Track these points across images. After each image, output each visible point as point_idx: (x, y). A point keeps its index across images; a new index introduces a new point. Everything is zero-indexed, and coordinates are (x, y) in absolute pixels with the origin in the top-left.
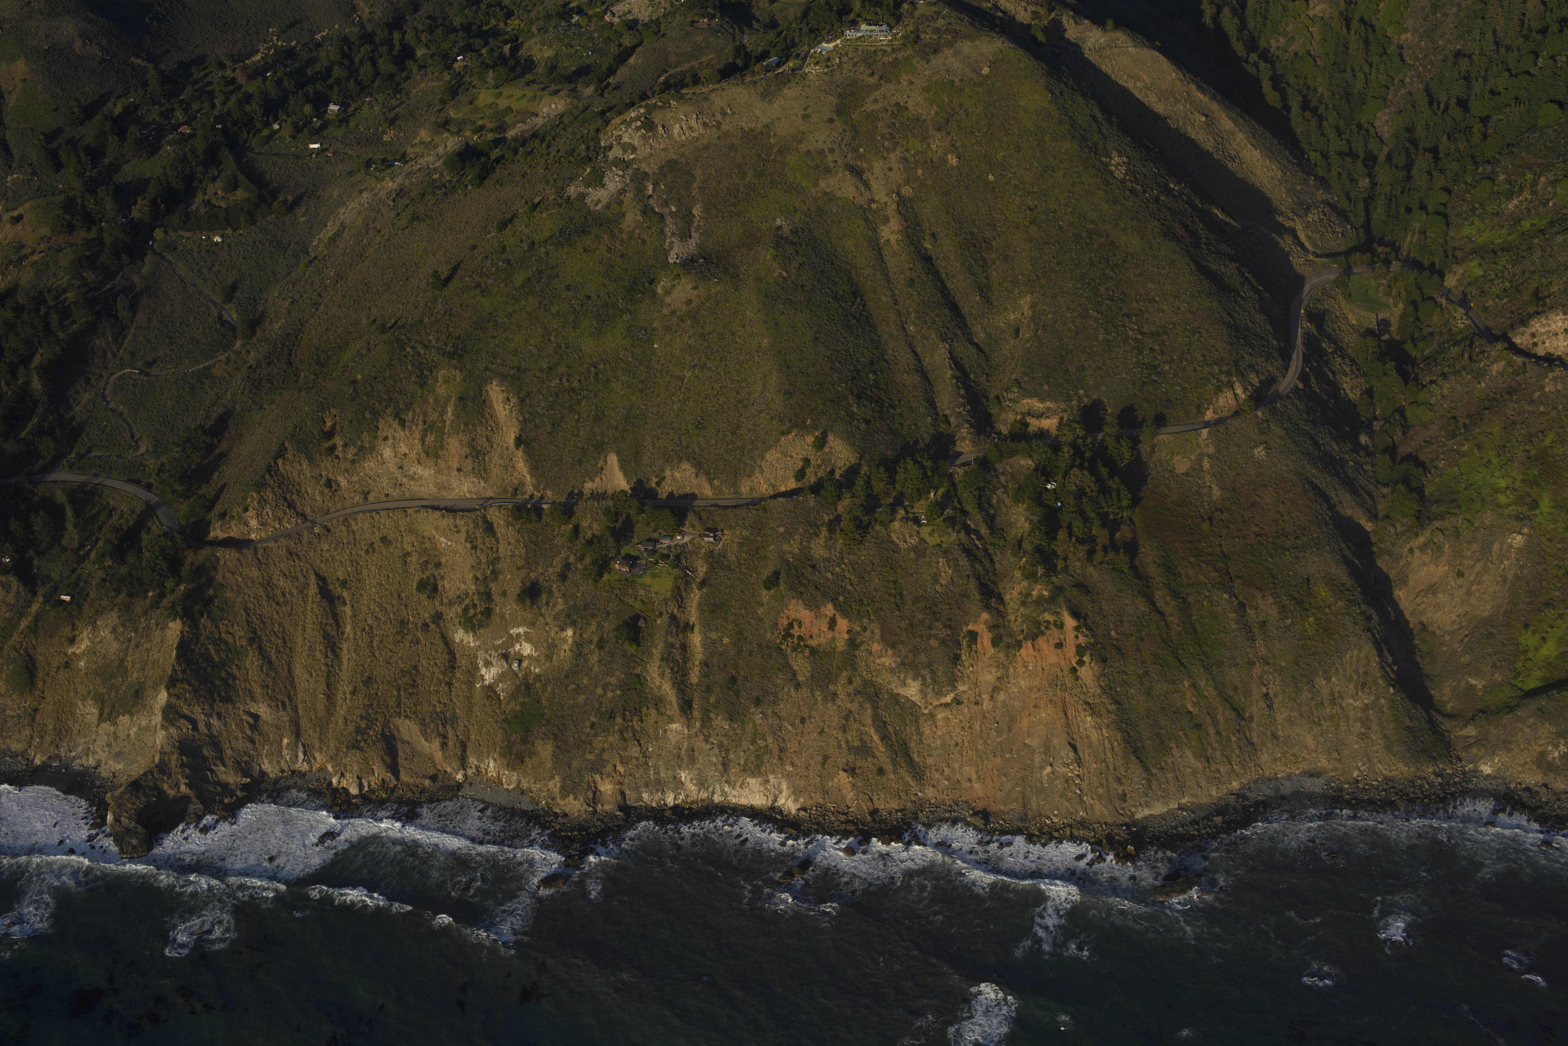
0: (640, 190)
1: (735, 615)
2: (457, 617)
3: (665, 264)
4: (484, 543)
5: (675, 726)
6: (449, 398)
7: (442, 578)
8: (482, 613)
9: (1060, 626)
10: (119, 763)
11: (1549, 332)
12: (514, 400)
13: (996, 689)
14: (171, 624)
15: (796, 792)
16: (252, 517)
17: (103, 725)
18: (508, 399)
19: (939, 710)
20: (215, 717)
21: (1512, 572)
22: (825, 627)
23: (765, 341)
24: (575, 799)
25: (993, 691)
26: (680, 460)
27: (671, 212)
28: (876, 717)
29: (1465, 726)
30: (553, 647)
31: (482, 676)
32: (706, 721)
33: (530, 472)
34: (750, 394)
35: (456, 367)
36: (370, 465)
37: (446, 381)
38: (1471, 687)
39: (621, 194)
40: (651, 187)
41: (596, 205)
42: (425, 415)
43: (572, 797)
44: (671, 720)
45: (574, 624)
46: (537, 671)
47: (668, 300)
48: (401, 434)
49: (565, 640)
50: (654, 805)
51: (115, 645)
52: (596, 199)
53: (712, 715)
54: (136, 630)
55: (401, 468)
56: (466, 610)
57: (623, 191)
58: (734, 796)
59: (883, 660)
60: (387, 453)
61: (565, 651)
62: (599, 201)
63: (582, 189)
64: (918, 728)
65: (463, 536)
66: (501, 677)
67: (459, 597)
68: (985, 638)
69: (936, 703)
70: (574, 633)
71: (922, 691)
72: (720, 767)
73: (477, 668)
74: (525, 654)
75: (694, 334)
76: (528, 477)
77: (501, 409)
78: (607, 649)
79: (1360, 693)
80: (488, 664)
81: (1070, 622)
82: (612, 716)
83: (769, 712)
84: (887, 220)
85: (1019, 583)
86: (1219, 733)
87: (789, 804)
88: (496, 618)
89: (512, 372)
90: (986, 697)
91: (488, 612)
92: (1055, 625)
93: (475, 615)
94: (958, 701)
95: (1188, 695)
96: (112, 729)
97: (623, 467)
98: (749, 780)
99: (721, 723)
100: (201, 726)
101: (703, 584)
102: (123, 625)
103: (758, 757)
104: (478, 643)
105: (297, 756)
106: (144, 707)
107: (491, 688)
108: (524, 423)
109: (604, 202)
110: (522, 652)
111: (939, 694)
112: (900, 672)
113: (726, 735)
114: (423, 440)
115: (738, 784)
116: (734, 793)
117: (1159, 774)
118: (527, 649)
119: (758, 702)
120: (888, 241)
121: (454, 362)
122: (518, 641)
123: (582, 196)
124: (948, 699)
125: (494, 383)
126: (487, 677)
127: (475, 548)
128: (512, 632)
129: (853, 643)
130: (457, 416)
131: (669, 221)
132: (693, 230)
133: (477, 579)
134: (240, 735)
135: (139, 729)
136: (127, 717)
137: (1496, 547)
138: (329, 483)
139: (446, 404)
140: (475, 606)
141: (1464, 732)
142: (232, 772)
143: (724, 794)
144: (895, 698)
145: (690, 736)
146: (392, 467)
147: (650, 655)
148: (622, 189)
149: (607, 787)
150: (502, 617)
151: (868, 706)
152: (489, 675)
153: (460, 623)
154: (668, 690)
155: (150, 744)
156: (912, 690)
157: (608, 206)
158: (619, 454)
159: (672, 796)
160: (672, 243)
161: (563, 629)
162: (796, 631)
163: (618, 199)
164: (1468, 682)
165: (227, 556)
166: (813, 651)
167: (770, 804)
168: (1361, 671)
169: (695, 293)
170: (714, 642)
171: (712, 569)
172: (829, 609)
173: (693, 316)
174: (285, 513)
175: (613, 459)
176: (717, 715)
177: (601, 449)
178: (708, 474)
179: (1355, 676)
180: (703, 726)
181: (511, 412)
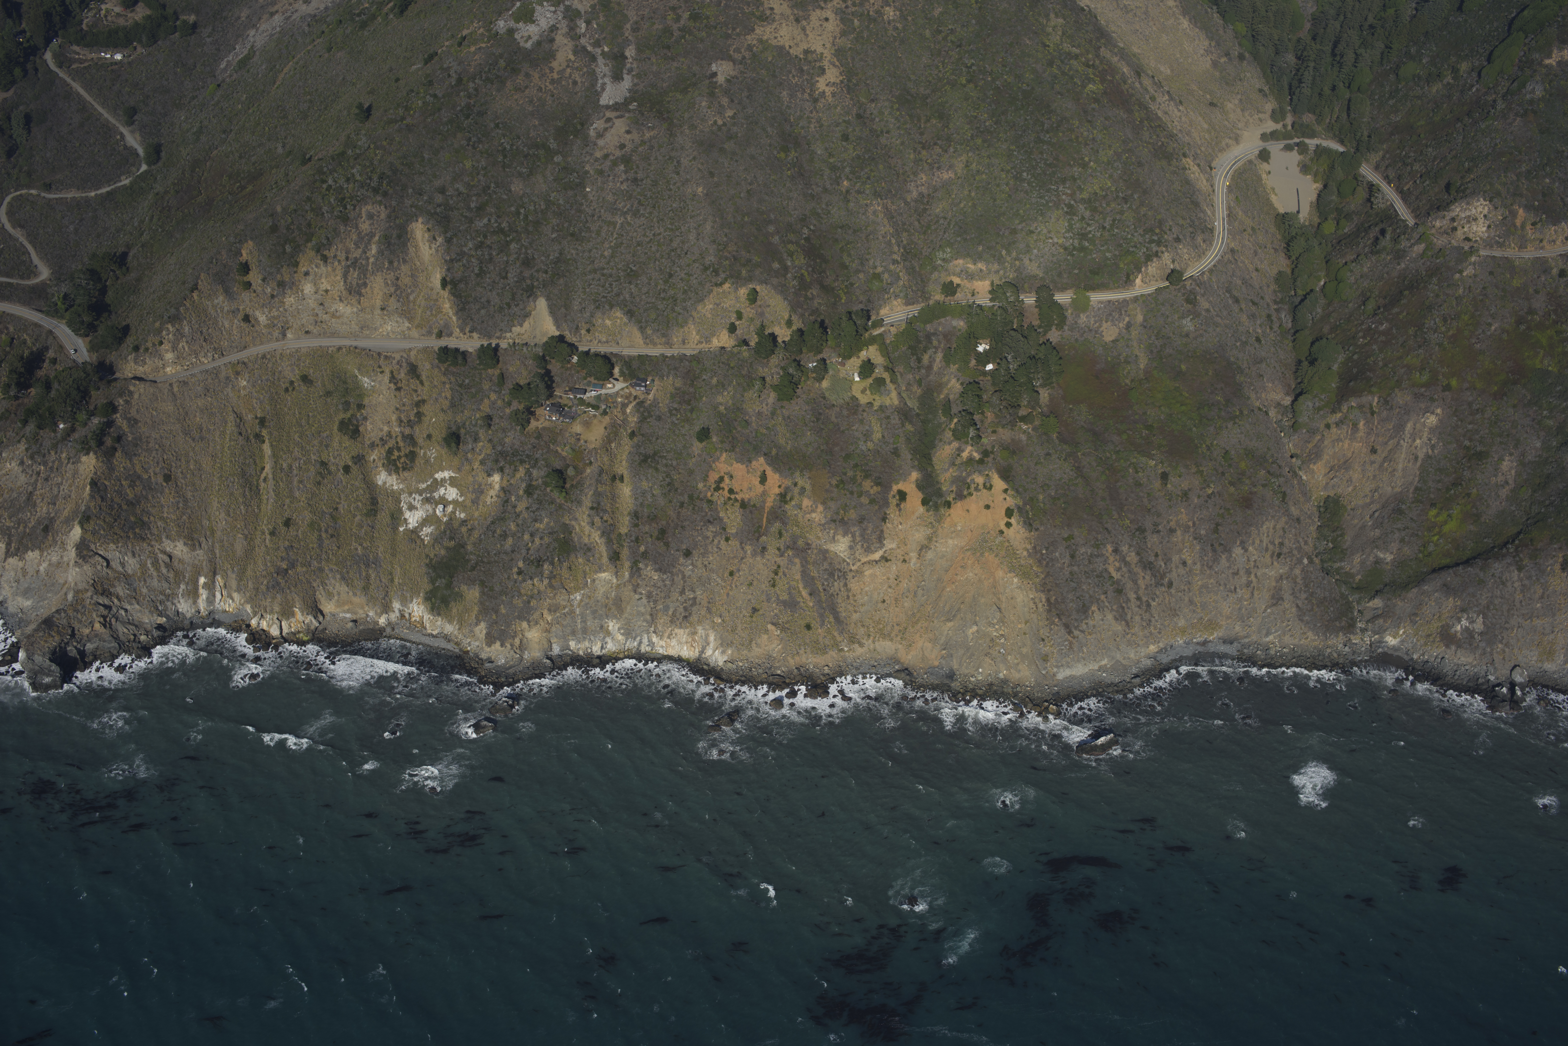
0: (572, 28)
1: (666, 465)
2: (379, 458)
3: (597, 107)
4: (408, 385)
5: (604, 575)
6: (372, 235)
7: (365, 419)
8: (406, 456)
9: (989, 487)
10: (28, 599)
11: (1469, 216)
12: (440, 240)
13: (923, 548)
14: (84, 459)
15: (724, 644)
16: (167, 351)
17: (11, 560)
18: (434, 238)
19: (866, 567)
20: (130, 554)
21: (1424, 450)
22: (756, 481)
23: (700, 189)
24: (502, 645)
25: (921, 550)
26: (612, 307)
27: (603, 52)
28: (804, 573)
29: (1372, 598)
30: (480, 491)
31: (406, 520)
32: (635, 570)
33: (456, 314)
34: (683, 242)
35: (380, 203)
36: (290, 300)
37: (370, 216)
38: (1378, 561)
39: (552, 31)
40: (584, 25)
41: (527, 41)
42: (348, 252)
43: (498, 644)
44: (601, 569)
45: (501, 470)
46: (463, 516)
47: (601, 142)
48: (323, 269)
49: (491, 486)
50: (581, 653)
51: (23, 479)
52: (526, 34)
53: (641, 565)
54: (45, 464)
55: (321, 304)
56: (390, 452)
57: (553, 29)
58: (662, 647)
59: (814, 515)
60: (308, 288)
61: (492, 496)
62: (529, 37)
63: (512, 24)
64: (846, 585)
65: (387, 377)
66: (424, 522)
67: (382, 439)
68: (915, 498)
69: (864, 560)
70: (502, 479)
71: (851, 548)
72: (648, 617)
73: (400, 511)
74: (450, 499)
75: (627, 179)
76: (454, 318)
77: (427, 248)
78: (535, 496)
79: (1275, 563)
80: (411, 508)
81: (999, 484)
82: (539, 563)
83: (699, 564)
84: (822, 71)
85: (950, 444)
86: (1138, 598)
87: (717, 657)
88: (419, 461)
89: (438, 210)
90: (914, 555)
91: (412, 456)
92: (985, 486)
93: (399, 457)
94: (885, 559)
95: (1111, 559)
96: (21, 564)
97: (552, 312)
98: (676, 630)
99: (650, 572)
100: (115, 564)
101: (632, 435)
102: (32, 458)
103: (685, 609)
104: (401, 486)
105: (214, 596)
106: (55, 542)
107: (415, 531)
108: (450, 264)
109: (535, 38)
110: (447, 497)
111: (868, 550)
112: (829, 529)
113: (654, 586)
114: (345, 276)
115: (666, 635)
116: (662, 643)
117: (1081, 636)
118: (452, 493)
119: (688, 554)
120: (824, 92)
121: (379, 198)
122: (442, 486)
123: (511, 32)
124: (877, 556)
125: (420, 220)
126: (411, 520)
127: (398, 389)
128: (436, 476)
129: (783, 497)
130: (381, 252)
131: (600, 61)
132: (625, 71)
133: (401, 421)
134: (155, 574)
135: (50, 565)
136: (37, 553)
137: (1409, 426)
138: (247, 319)
139: (369, 241)
140: (399, 449)
141: (1371, 604)
142: (147, 611)
143: (651, 644)
144: (824, 553)
145: (618, 586)
146: (312, 303)
147: (579, 503)
148: (554, 26)
149: (533, 635)
150: (427, 461)
151: (797, 561)
152: (413, 519)
153: (383, 464)
154: (596, 538)
155: (61, 581)
156: (841, 546)
157: (539, 43)
158: (548, 299)
159: (599, 644)
160: (604, 84)
161: (489, 475)
162: (726, 484)
163: (549, 37)
164: (1376, 556)
165: (139, 389)
166: (744, 505)
167: (697, 654)
168: (1277, 543)
169: (628, 137)
170: (644, 493)
171: (643, 420)
172: (760, 463)
173: (626, 160)
174: (202, 347)
175: (542, 304)
176: (647, 566)
177: (530, 292)
178: (639, 322)
179: (1271, 547)
180: (632, 576)
181: (437, 251)
